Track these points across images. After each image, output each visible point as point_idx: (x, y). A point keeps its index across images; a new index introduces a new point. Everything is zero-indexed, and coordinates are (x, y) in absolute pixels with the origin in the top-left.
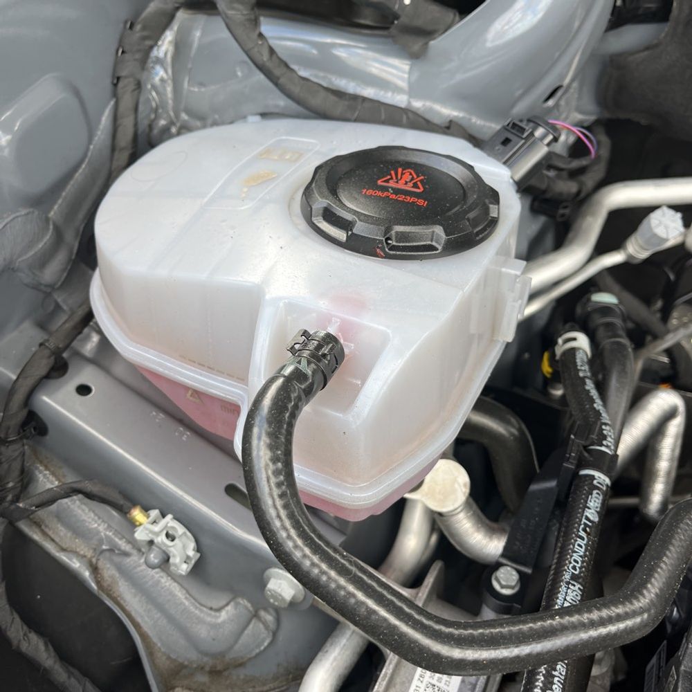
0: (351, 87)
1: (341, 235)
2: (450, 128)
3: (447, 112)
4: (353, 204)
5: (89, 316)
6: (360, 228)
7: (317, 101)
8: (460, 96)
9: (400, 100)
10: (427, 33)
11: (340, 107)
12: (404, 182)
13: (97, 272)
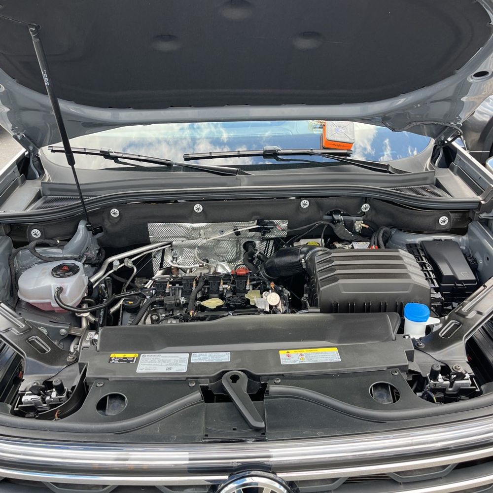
0: (53, 256)
1: (59, 276)
2: (71, 258)
3: (69, 256)
4: (59, 273)
5: (19, 298)
6: (61, 275)
7: (48, 260)
8: (71, 253)
9: (61, 256)
10: (63, 246)
11: (52, 259)
12: (65, 268)
13: (19, 291)
